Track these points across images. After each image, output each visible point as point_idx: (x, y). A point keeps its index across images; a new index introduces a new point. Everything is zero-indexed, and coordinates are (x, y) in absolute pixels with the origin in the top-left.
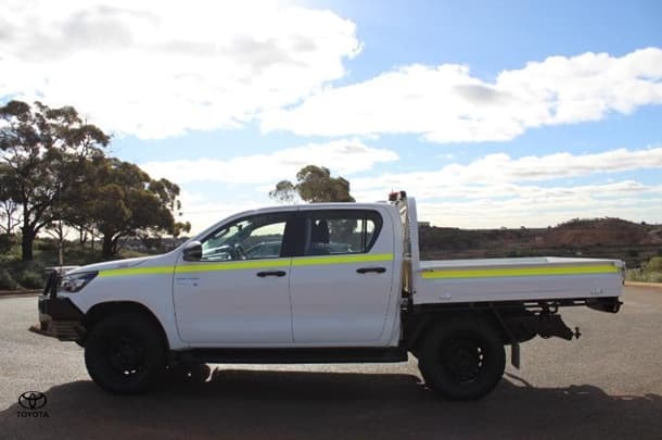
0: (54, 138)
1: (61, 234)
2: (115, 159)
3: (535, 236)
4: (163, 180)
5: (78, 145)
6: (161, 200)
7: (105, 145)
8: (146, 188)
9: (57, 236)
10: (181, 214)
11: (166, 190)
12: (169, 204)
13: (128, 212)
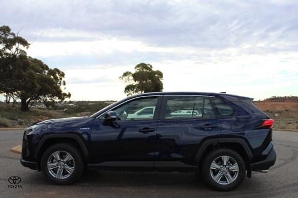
4: (56, 69)
5: (12, 48)
6: (54, 80)
7: (27, 48)
8: (46, 73)
10: (65, 88)
11: (57, 75)
12: (59, 82)
13: (38, 86)
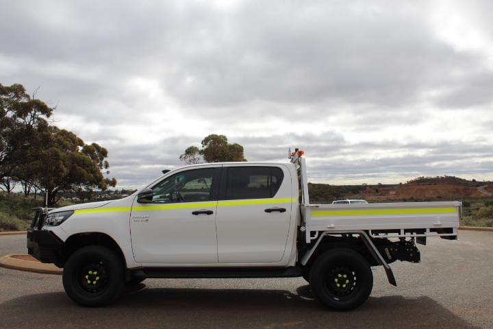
0: (6, 110)
1: (8, 188)
2: (55, 128)
3: (389, 190)
4: (94, 145)
5: (26, 115)
6: (92, 161)
7: (48, 116)
8: (79, 151)
9: (6, 190)
10: (108, 172)
11: (96, 153)
12: (99, 164)
13: (66, 170)
